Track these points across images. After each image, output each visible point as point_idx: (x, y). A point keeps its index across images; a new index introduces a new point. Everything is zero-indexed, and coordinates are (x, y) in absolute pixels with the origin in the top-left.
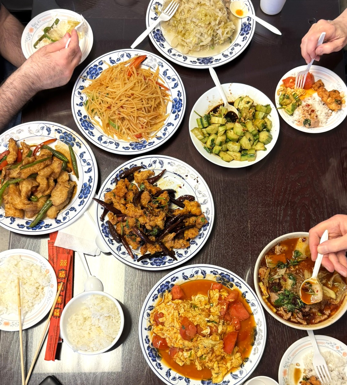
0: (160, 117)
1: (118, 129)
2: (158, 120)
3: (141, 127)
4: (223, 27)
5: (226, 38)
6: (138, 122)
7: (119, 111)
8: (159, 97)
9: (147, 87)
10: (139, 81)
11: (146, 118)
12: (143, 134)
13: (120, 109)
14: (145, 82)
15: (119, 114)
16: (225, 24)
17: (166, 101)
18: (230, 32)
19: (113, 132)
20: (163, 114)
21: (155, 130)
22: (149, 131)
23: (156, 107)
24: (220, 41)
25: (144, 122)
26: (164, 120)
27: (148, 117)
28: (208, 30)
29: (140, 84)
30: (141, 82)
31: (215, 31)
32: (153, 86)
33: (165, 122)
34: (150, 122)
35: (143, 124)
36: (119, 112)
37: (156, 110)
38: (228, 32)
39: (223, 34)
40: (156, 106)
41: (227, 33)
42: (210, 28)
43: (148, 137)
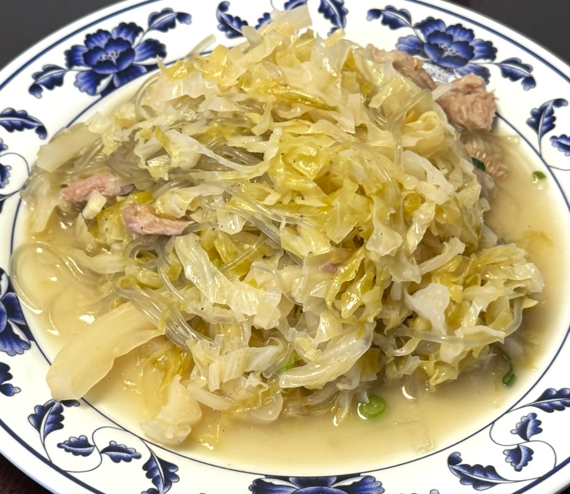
4: (457, 273)
5: (478, 346)
16: (467, 253)
18: (504, 312)
24: (429, 366)
28: (346, 286)
31: (396, 294)
38: (491, 306)
39: (453, 323)
41: (484, 318)
42: (361, 272)
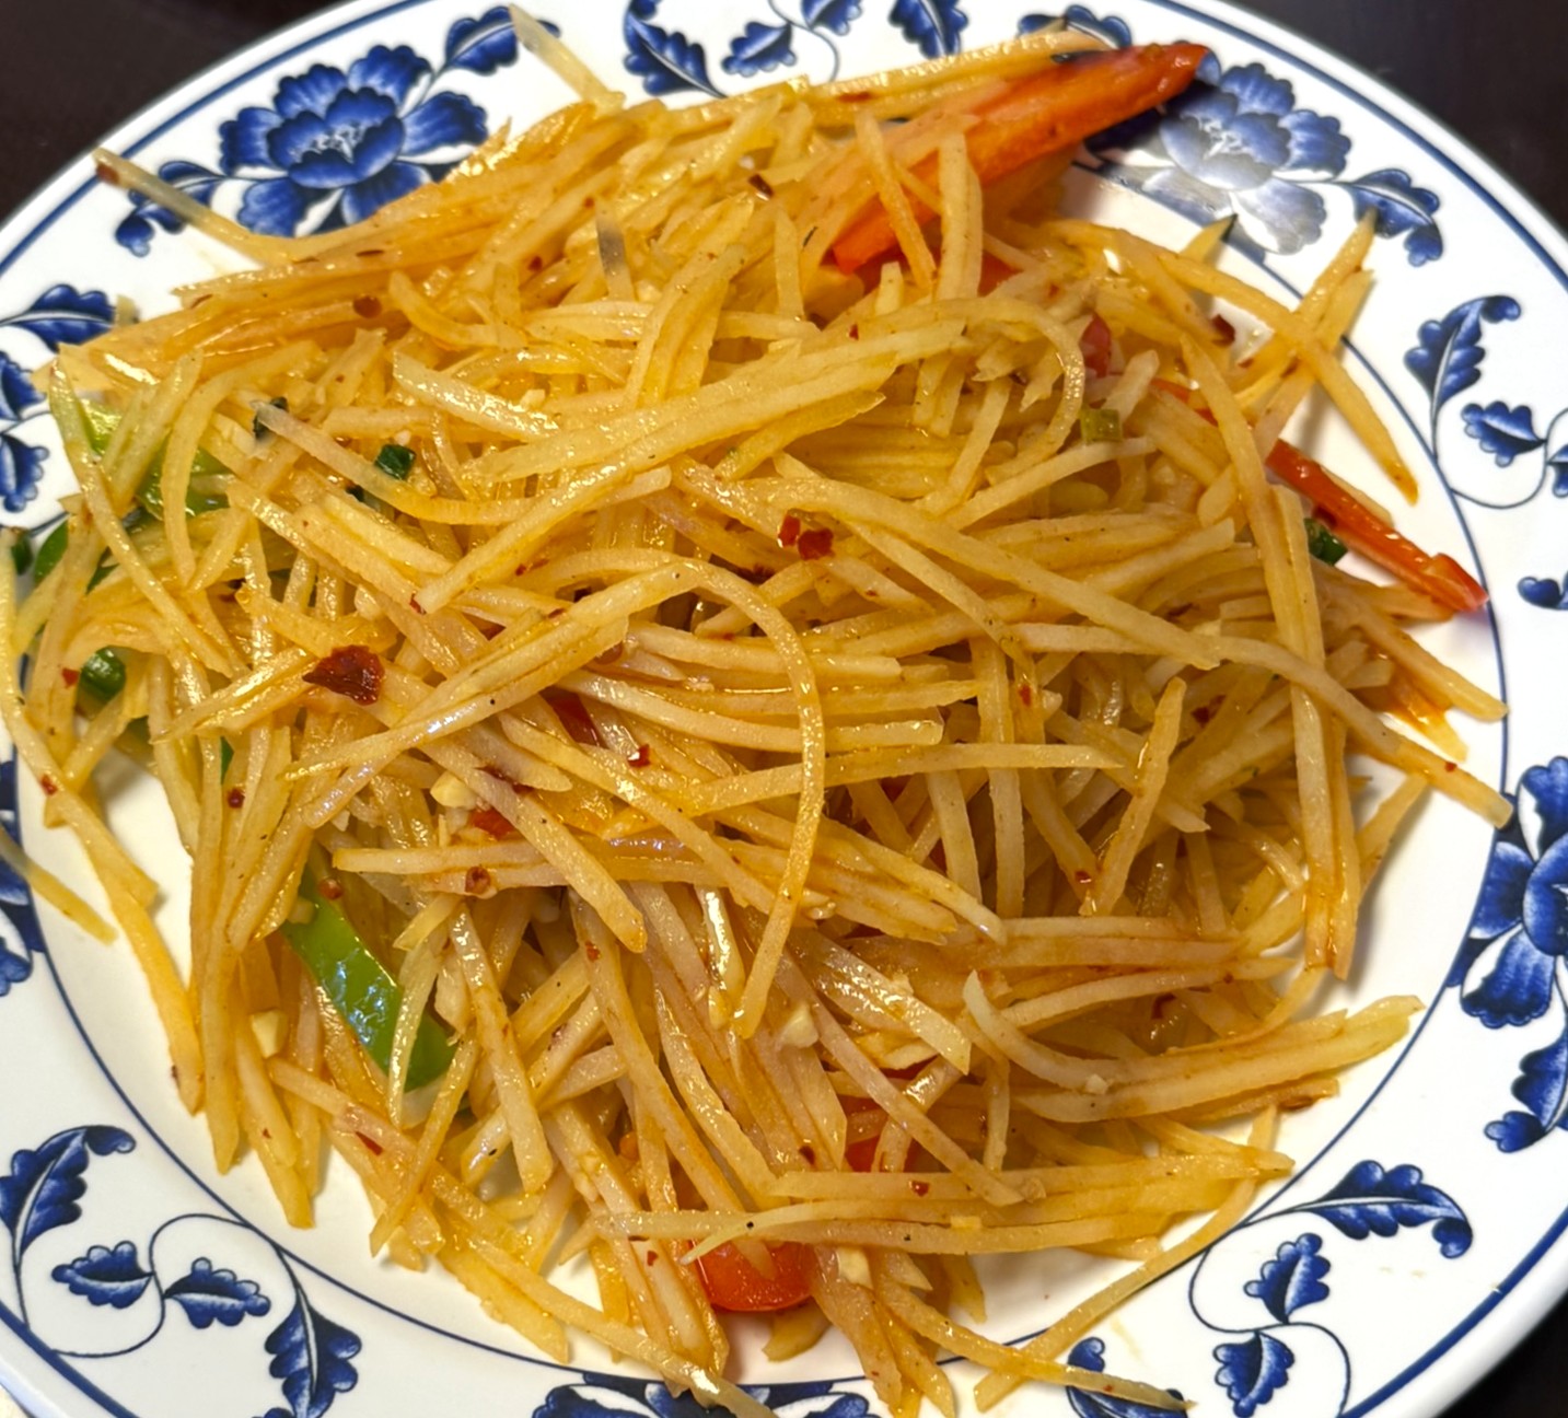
0: (1221, 1017)
1: (424, 1071)
2: (1175, 1059)
3: (831, 1127)
6: (799, 1025)
7: (494, 771)
8: (1278, 683)
9: (1105, 477)
10: (992, 367)
11: (973, 989)
12: (854, 1267)
13: (521, 732)
14: (1092, 402)
15: (493, 823)
17: (1388, 781)
19: (323, 1117)
20: (1300, 981)
21: (1090, 1233)
22: (964, 1235)
23: (1182, 845)
25: (904, 1059)
26: (1295, 1099)
27: (1015, 976)
29: (991, 413)
30: (1017, 381)
32: (1214, 502)
33: (1298, 1136)
34: (1023, 1080)
35: (878, 1088)
36: (489, 792)
37: (1182, 894)
40: (1192, 823)
43: (927, 1346)
